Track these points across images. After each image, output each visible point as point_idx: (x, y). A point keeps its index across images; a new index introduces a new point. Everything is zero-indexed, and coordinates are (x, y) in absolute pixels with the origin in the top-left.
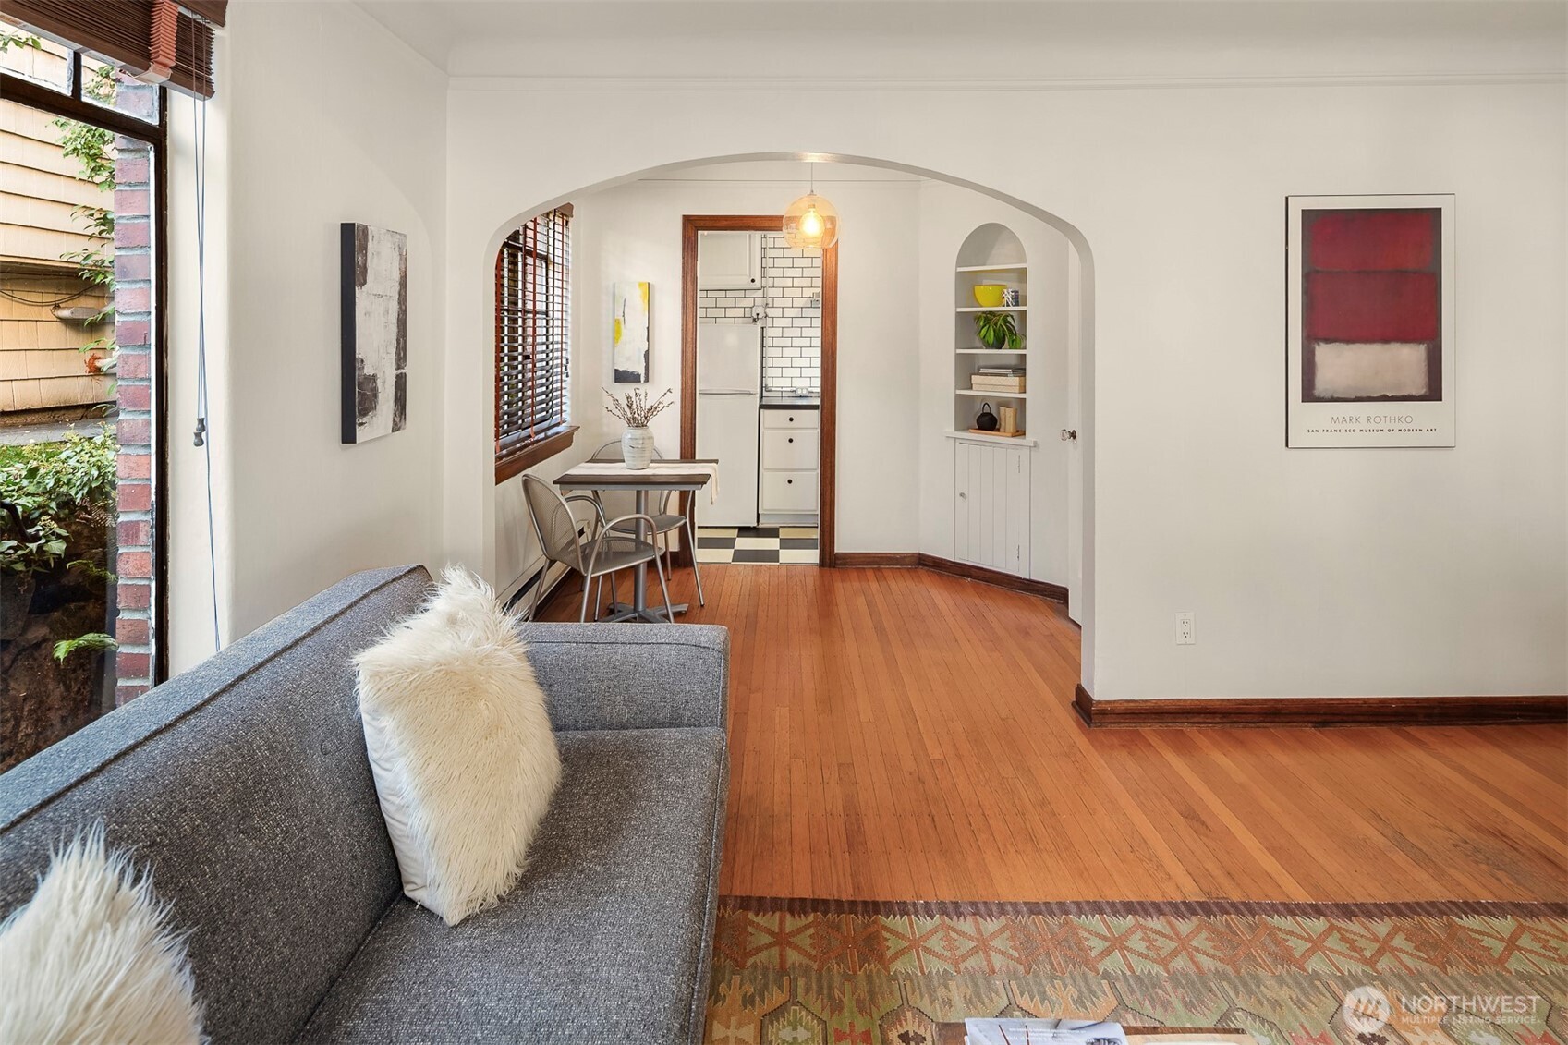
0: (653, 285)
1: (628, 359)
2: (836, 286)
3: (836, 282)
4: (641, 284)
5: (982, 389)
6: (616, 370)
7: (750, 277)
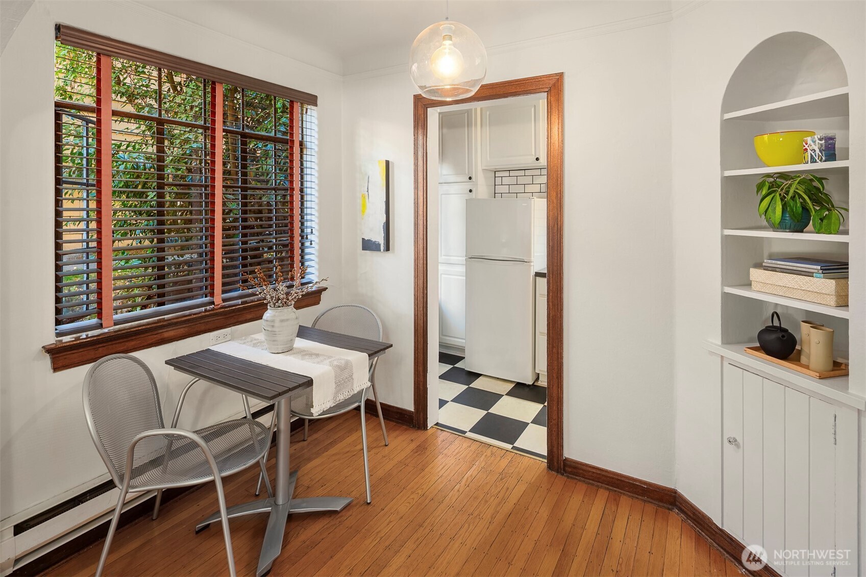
0: (392, 164)
1: (371, 230)
4: (379, 163)
5: (767, 291)
6: (363, 239)
7: (535, 156)
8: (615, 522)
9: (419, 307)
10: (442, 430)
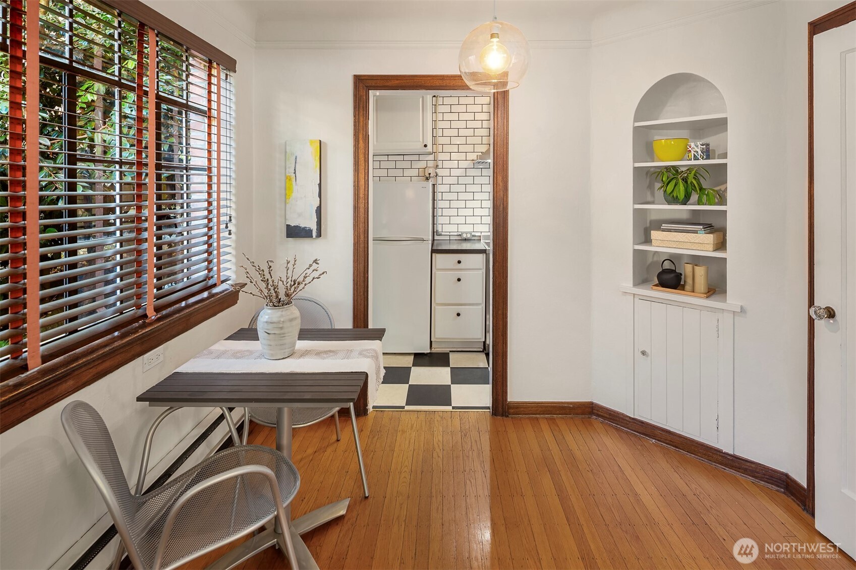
0: (325, 144)
1: (300, 215)
2: (507, 143)
3: (507, 139)
4: (311, 142)
5: (664, 246)
6: (287, 225)
7: (423, 143)
8: (565, 438)
9: (358, 292)
10: (382, 411)
